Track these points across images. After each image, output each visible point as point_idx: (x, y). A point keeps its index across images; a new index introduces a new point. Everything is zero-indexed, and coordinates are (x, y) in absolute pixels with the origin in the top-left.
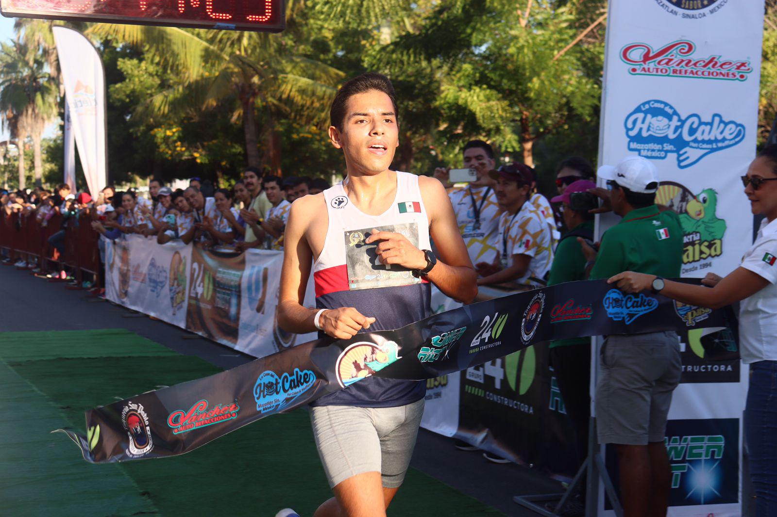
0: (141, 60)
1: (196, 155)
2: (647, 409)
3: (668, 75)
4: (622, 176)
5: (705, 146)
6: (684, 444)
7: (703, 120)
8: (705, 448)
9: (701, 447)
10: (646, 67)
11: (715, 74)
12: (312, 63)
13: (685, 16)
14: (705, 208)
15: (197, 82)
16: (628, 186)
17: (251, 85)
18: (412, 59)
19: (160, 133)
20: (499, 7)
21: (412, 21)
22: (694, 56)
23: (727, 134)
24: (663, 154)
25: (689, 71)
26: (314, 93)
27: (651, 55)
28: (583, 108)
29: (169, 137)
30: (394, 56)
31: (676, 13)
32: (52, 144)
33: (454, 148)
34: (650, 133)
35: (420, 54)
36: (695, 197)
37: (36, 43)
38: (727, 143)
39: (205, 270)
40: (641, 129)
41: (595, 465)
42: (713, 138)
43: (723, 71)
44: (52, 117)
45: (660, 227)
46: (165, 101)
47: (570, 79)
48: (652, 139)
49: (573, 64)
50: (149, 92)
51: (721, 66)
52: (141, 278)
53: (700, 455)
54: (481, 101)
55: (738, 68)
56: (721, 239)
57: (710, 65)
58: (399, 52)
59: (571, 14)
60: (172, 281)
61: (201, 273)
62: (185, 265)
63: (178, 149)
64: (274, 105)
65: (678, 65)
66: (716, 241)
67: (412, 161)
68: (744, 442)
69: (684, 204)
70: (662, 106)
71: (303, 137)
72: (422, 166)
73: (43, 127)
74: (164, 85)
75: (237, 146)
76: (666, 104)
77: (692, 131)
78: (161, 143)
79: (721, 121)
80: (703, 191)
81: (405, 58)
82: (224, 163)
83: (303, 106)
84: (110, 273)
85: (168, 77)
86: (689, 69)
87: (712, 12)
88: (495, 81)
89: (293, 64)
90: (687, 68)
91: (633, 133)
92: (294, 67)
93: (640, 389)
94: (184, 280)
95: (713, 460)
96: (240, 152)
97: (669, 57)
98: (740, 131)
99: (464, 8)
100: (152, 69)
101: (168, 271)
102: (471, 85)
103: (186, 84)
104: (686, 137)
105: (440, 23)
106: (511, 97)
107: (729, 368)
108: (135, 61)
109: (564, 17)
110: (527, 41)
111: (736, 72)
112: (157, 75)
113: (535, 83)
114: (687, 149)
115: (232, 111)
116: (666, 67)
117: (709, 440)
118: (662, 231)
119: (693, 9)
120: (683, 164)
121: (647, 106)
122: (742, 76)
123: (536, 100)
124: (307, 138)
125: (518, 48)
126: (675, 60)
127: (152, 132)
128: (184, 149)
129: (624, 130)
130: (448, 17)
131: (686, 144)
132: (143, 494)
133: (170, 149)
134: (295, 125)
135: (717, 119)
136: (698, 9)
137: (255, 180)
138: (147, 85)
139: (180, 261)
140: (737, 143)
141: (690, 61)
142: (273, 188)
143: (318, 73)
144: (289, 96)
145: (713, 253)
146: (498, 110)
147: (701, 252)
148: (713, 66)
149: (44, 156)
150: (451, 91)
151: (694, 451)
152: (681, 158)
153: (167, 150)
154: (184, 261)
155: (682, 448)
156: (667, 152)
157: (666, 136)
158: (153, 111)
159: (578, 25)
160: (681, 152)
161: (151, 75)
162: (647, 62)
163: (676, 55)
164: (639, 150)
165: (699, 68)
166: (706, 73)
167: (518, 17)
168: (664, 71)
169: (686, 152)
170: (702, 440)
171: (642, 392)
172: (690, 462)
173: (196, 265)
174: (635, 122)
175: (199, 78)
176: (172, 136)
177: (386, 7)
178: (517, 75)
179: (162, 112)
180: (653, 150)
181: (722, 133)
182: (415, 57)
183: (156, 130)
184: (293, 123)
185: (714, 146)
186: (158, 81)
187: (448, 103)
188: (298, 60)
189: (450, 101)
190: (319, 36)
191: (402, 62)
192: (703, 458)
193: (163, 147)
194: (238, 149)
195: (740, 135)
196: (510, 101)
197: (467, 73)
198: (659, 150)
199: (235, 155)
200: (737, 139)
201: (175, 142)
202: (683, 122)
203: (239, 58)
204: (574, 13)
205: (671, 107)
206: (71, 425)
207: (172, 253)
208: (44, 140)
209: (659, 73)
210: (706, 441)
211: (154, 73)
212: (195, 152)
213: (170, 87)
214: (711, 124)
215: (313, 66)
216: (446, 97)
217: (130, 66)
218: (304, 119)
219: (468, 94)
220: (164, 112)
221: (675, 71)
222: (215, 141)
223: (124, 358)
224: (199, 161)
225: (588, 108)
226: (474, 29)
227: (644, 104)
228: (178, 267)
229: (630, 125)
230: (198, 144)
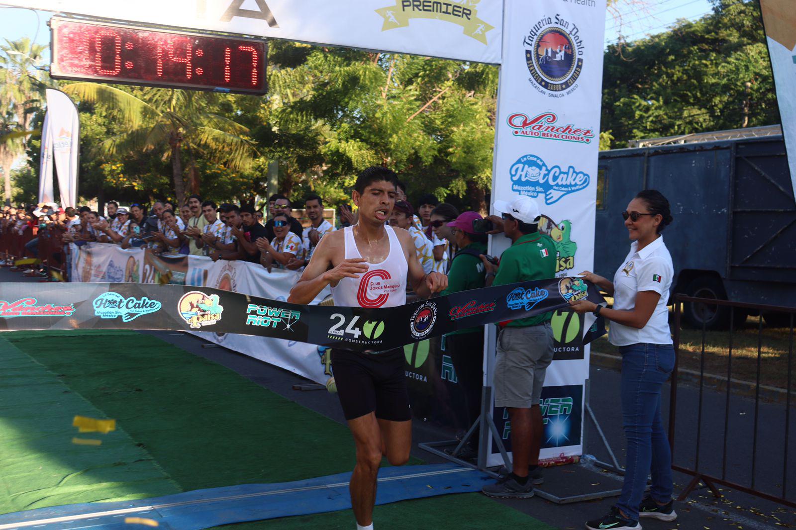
0: (92, 113)
1: (135, 184)
2: (532, 381)
3: (539, 137)
4: (517, 211)
5: (563, 189)
6: (546, 405)
7: (562, 171)
8: (560, 407)
9: (558, 406)
10: (525, 130)
11: (570, 138)
12: (222, 119)
13: (551, 95)
14: (563, 234)
15: (137, 130)
16: (521, 219)
17: (178, 134)
18: (305, 118)
19: (107, 168)
20: (369, 84)
21: (292, 92)
22: (557, 124)
23: (577, 181)
24: (535, 194)
25: (553, 135)
26: (224, 141)
27: (528, 122)
28: (427, 157)
29: (114, 170)
30: (292, 116)
31: (544, 93)
32: (18, 173)
33: (334, 183)
34: (527, 178)
35: (311, 115)
36: (556, 226)
37: (8, 100)
38: (578, 187)
39: (155, 271)
40: (521, 175)
41: (486, 421)
42: (568, 184)
43: (575, 136)
44: (18, 154)
45: (542, 248)
46: (114, 144)
47: (418, 137)
48: (528, 183)
49: (419, 125)
50: (98, 137)
51: (574, 132)
52: (102, 275)
53: (556, 412)
54: (355, 150)
55: (585, 134)
56: (573, 257)
57: (567, 131)
58: (295, 113)
59: (416, 90)
60: (127, 278)
61: (152, 272)
62: (138, 266)
63: (121, 179)
64: (194, 149)
65: (546, 130)
66: (570, 258)
67: (292, 191)
68: (585, 401)
69: (549, 230)
70: (535, 159)
71: (214, 172)
72: (298, 195)
73: (12, 161)
74: (110, 133)
75: (164, 178)
76: (538, 158)
77: (555, 178)
78: (108, 175)
79: (574, 172)
80: (562, 222)
81: (300, 118)
82: (155, 190)
83: (216, 150)
84: (76, 271)
85: (112, 127)
86: (553, 133)
87: (568, 93)
88: (365, 137)
89: (209, 119)
90: (552, 133)
91: (515, 178)
92: (209, 122)
93: (527, 367)
94: (137, 277)
95: (565, 415)
96: (167, 182)
97: (540, 124)
98: (586, 179)
99: (343, 83)
100: (100, 120)
101: (124, 270)
102: (347, 138)
103: (130, 132)
104: (551, 183)
105: (325, 93)
106: (376, 148)
107: (577, 349)
108: (88, 115)
109: (412, 93)
110: (389, 109)
111: (584, 136)
112: (104, 125)
113: (395, 139)
114: (551, 191)
115: (163, 152)
116: (538, 131)
117: (563, 401)
118: (543, 251)
119: (556, 91)
120: (548, 202)
121: (525, 159)
122: (588, 140)
123: (394, 151)
124: (218, 173)
125: (382, 114)
126: (544, 126)
127: (101, 167)
128: (125, 179)
129: (510, 176)
130: (331, 89)
131: (551, 187)
132: (139, 445)
133: (115, 180)
134: (208, 163)
135: (571, 170)
136: (559, 91)
137: (198, 204)
138: (96, 132)
139: (134, 263)
140: (584, 187)
141: (554, 128)
142: (209, 210)
143: (227, 126)
144: (206, 142)
145: (568, 267)
146: (367, 156)
147: (560, 266)
148: (569, 132)
149: (13, 183)
150: (334, 142)
151: (553, 409)
152: (548, 198)
153: (112, 180)
154: (137, 263)
155: (545, 407)
156: (538, 192)
157: (538, 181)
158: (104, 152)
159: (423, 98)
160: (548, 193)
161: (99, 125)
162: (525, 127)
163: (544, 122)
164: (519, 191)
165: (560, 133)
166: (564, 137)
167: (381, 91)
168: (536, 134)
169: (551, 193)
170: (558, 401)
171: (529, 369)
172: (550, 417)
173: (147, 267)
174: (517, 170)
175: (139, 128)
176: (116, 170)
177: (287, 81)
178: (381, 132)
179: (111, 152)
180: (529, 191)
181: (574, 180)
182: (307, 117)
183: (104, 165)
184: (207, 162)
185: (570, 189)
186: (105, 129)
187: (331, 151)
188: (213, 117)
189: (333, 149)
190: (225, 100)
191: (297, 121)
192: (559, 414)
193: (109, 178)
194: (165, 180)
195: (586, 182)
196: (376, 150)
197: (344, 130)
198: (533, 191)
199: (163, 184)
200: (584, 185)
201: (119, 174)
202: (549, 171)
203: (170, 113)
204: (418, 90)
205: (541, 160)
206: (69, 389)
207: (127, 257)
208: (12, 170)
209: (534, 135)
210: (561, 402)
211: (102, 123)
212: (134, 181)
213: (114, 134)
214: (567, 173)
215: (223, 121)
216: (329, 147)
217: (84, 118)
218: (217, 159)
219: (346, 145)
220: (112, 152)
221: (544, 135)
222: (149, 174)
223: (96, 336)
224: (136, 188)
225: (430, 157)
226: (350, 99)
227: (523, 157)
228: (133, 268)
229: (513, 173)
230: (136, 176)
